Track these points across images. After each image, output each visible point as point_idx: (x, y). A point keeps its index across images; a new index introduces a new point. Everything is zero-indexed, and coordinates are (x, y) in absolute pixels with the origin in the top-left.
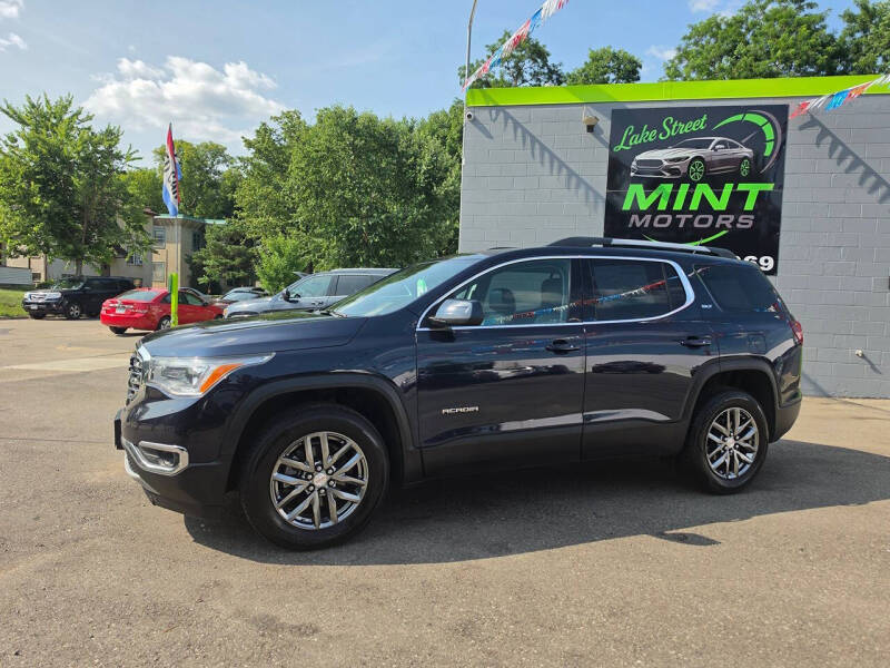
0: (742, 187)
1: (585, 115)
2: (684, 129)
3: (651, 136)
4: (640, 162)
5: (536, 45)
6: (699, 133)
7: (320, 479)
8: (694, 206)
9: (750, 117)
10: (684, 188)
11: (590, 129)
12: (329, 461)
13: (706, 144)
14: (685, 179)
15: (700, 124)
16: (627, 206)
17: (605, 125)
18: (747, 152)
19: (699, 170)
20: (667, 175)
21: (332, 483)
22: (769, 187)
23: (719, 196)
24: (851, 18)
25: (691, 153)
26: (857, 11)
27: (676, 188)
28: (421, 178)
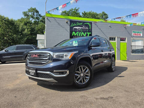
0: (87, 33)
1: (66, 21)
2: (80, 24)
3: (75, 25)
4: (74, 29)
5: (37, 10)
6: (81, 25)
7: (82, 75)
8: (82, 35)
9: (88, 23)
10: (80, 33)
11: (67, 23)
12: (83, 71)
13: (82, 27)
14: (80, 31)
15: (81, 24)
16: (73, 35)
17: (69, 22)
18: (87, 28)
19: (82, 30)
20: (78, 31)
21: (84, 75)
22: (90, 33)
23: (84, 34)
24: (83, 13)
25: (81, 28)
26: (84, 12)
27: (79, 33)
28: (20, 30)
